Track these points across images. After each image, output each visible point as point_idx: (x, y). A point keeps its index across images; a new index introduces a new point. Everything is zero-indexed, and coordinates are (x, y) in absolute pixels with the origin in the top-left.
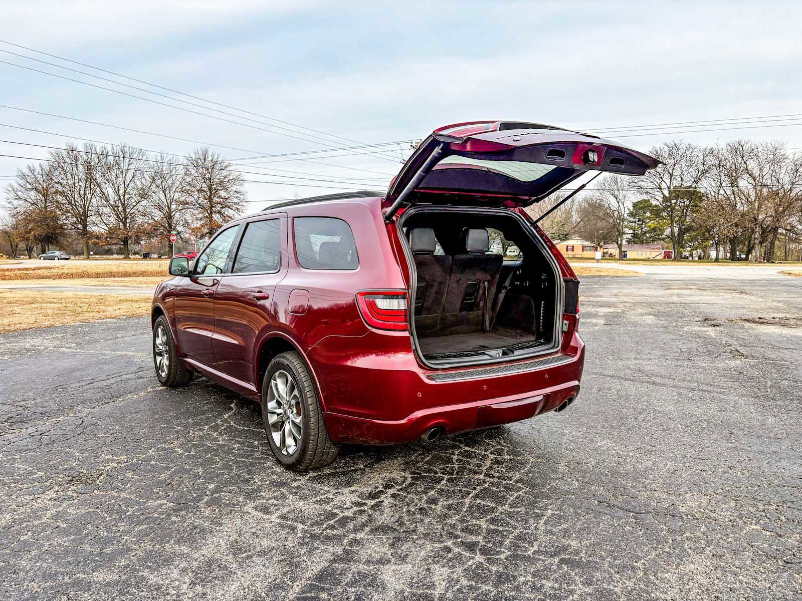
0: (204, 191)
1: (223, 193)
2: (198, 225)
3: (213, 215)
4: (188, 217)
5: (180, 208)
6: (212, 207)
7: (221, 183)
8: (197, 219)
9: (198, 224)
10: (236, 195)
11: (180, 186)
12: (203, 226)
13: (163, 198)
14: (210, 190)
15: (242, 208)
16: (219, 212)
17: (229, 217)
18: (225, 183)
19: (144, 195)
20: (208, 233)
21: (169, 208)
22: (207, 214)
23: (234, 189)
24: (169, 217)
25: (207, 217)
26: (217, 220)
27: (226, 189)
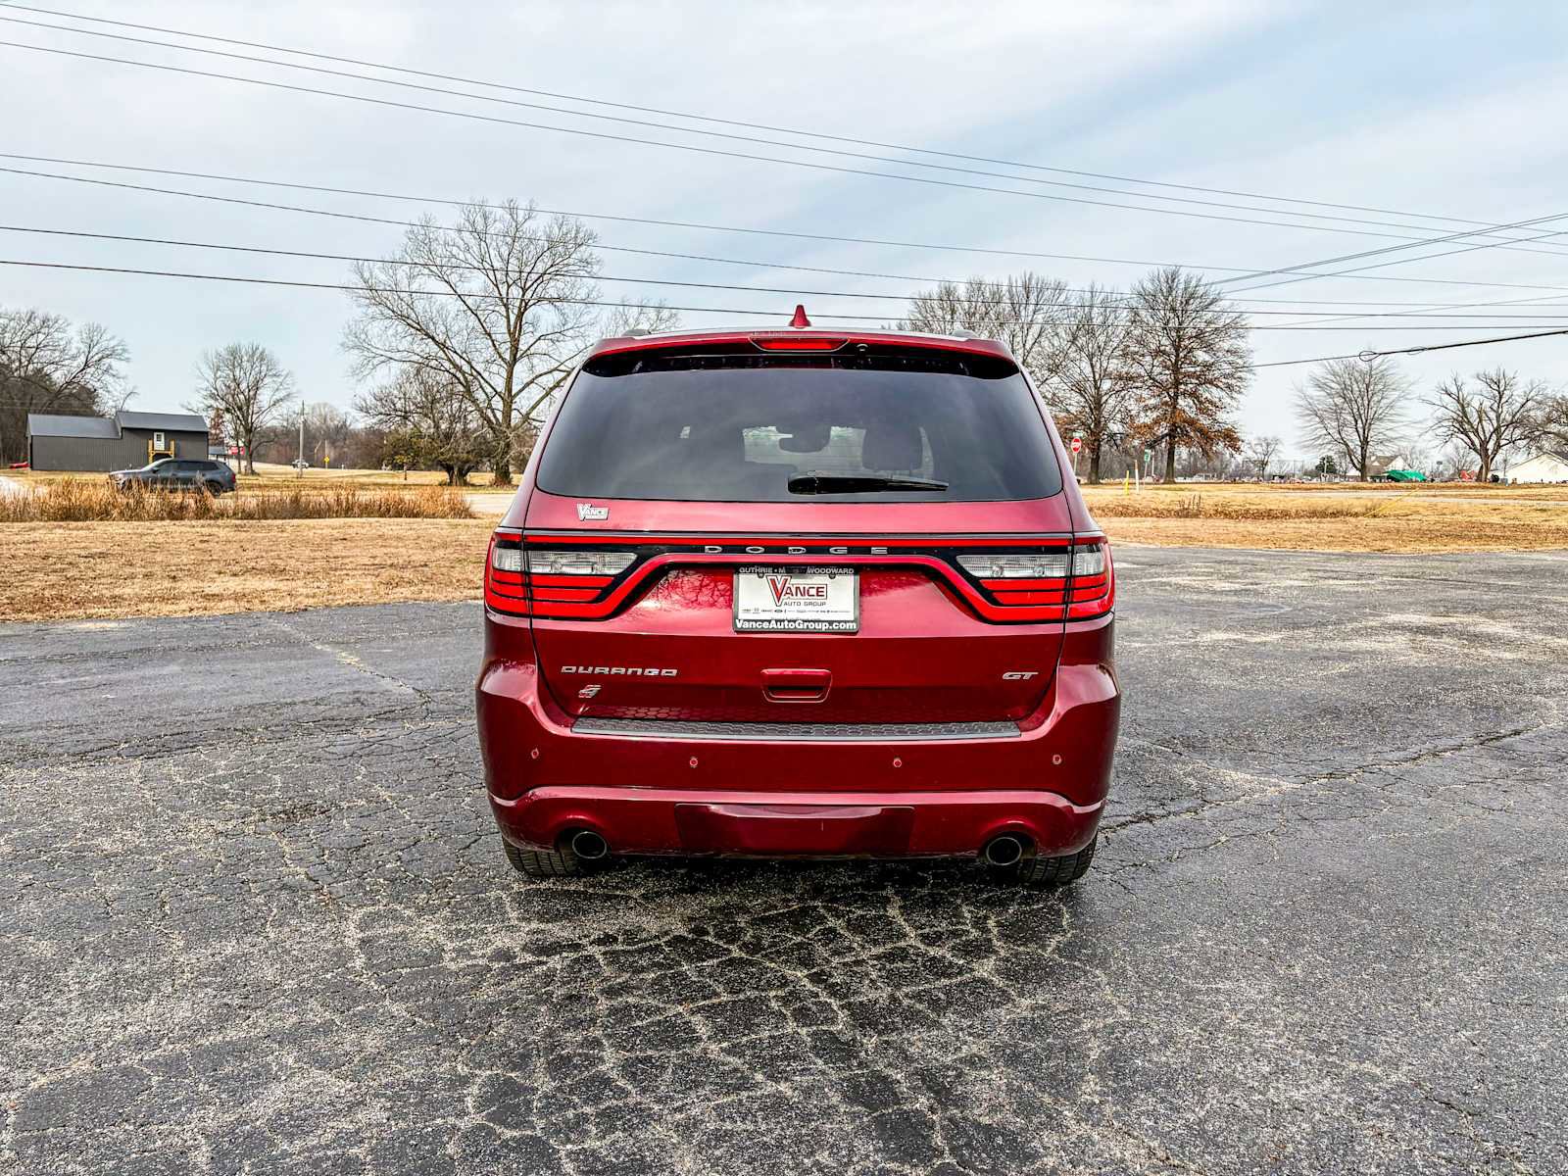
0: (1164, 352)
1: (1201, 356)
2: (1148, 421)
3: (1181, 401)
4: (1133, 407)
5: (1117, 388)
6: (1177, 383)
7: (1199, 335)
8: (1146, 409)
9: (1145, 419)
10: (1230, 359)
11: (1122, 347)
12: (1156, 422)
13: (1088, 370)
14: (1177, 349)
15: (1238, 384)
16: (1193, 395)
17: (1211, 402)
18: (1207, 334)
19: (1054, 369)
20: (1166, 435)
21: (1097, 388)
22: (1167, 399)
23: (1226, 345)
24: (1098, 404)
25: (1166, 403)
26: (1187, 409)
27: (1209, 348)
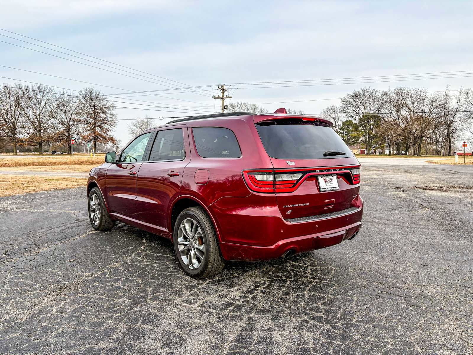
0: (91, 114)
1: (102, 115)
2: (87, 134)
3: (96, 128)
4: (80, 129)
5: (75, 124)
6: (95, 123)
7: (101, 109)
8: (86, 131)
9: (87, 133)
10: (111, 116)
11: (75, 111)
12: (90, 134)
13: (64, 118)
14: (94, 112)
15: (114, 124)
16: (100, 126)
17: (106, 129)
18: (103, 109)
19: (52, 116)
20: (93, 139)
21: (68, 124)
22: (92, 128)
23: (109, 112)
24: (69, 129)
25: (92, 129)
26: (99, 131)
27: (104, 112)
